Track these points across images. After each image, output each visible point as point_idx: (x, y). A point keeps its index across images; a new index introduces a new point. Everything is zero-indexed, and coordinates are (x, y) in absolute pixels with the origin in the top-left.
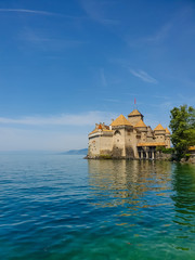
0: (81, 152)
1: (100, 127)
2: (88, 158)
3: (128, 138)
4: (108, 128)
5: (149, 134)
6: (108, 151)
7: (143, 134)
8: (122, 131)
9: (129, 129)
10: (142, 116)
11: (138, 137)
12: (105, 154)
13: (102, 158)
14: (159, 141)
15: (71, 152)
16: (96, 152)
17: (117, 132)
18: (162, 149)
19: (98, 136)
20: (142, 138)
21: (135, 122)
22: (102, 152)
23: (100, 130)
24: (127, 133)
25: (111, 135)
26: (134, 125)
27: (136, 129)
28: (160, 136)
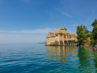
0: (43, 43)
1: (50, 34)
2: (46, 45)
3: (61, 38)
4: (53, 34)
5: (69, 36)
6: (53, 43)
7: (66, 36)
8: (59, 35)
9: (61, 34)
10: (66, 29)
11: (65, 37)
12: (52, 44)
13: (51, 45)
14: (73, 39)
15: (40, 43)
16: (49, 43)
17: (57, 35)
18: (74, 42)
19: (49, 37)
20: (66, 38)
21: (63, 32)
22: (51, 43)
23: (50, 35)
24: (60, 36)
25: (54, 37)
26: (63, 33)
27: (64, 34)
28: (73, 37)
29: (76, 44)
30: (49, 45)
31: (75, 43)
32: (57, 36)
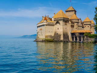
0: (31, 36)
1: (46, 19)
2: (37, 41)
3: (65, 27)
4: (51, 20)
5: (80, 24)
6: (51, 36)
7: (76, 24)
8: (61, 22)
9: (66, 21)
10: (75, 11)
11: (72, 26)
12: (49, 38)
13: (47, 41)
14: (87, 29)
15: (25, 37)
16: (42, 37)
17: (58, 22)
18: (89, 35)
19: (44, 25)
20: (75, 27)
21: (70, 16)
22: (46, 37)
23: (45, 21)
24: (64, 23)
25: (53, 25)
26: (70, 18)
27: (71, 20)
28: (87, 26)
29: (93, 40)
30: (43, 41)
31: (91, 37)
32: (58, 24)
